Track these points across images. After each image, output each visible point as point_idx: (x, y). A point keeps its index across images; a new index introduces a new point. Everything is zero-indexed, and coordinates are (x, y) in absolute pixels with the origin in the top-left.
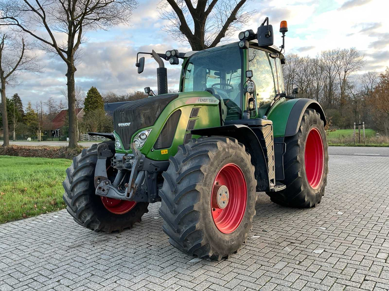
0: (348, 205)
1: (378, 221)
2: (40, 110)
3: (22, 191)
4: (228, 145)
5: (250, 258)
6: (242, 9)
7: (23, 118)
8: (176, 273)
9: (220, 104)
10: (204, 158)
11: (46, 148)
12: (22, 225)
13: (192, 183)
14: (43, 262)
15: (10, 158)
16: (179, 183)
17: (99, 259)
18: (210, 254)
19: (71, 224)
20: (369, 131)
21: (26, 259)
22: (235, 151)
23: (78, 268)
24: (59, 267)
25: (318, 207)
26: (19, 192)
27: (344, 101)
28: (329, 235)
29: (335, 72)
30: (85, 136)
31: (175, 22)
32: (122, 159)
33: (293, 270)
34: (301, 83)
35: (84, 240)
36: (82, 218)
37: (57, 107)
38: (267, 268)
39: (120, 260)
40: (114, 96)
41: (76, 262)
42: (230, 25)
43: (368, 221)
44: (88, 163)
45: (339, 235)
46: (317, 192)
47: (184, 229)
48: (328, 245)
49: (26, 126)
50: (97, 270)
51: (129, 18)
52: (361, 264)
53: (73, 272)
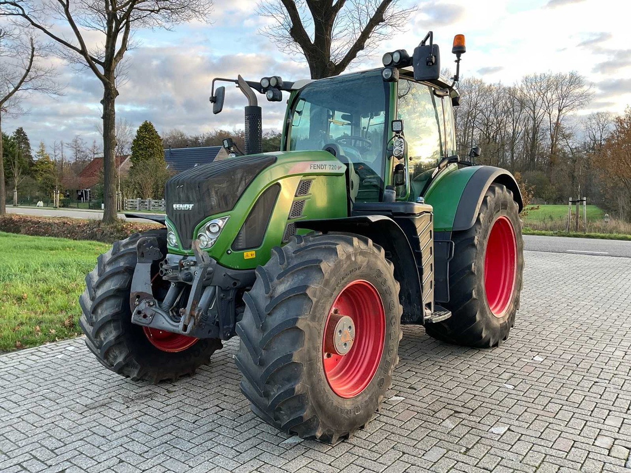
0: (553, 344)
1: (600, 377)
2: (60, 155)
3: (19, 298)
4: (356, 250)
5: (386, 438)
6: (394, 4)
7: (31, 168)
8: (261, 462)
9: (347, 172)
10: (314, 273)
11: (66, 220)
12: (14, 361)
13: (292, 315)
14: (40, 435)
15: (6, 236)
16: (269, 314)
17: (134, 432)
18: (319, 434)
19: (94, 363)
20: (593, 209)
21: (14, 427)
22: (367, 259)
23: (98, 447)
24: (66, 445)
25: (502, 347)
26: (14, 300)
27: (555, 158)
28: (518, 400)
29: (542, 111)
30: (132, 202)
31: (282, 21)
32: (178, 265)
33: (455, 464)
34: (487, 126)
35: (113, 394)
36: (111, 359)
37: (88, 151)
38: (412, 460)
39: (169, 435)
40: (181, 136)
41: (96, 435)
42: (373, 30)
43: (584, 376)
44: (121, 267)
45: (535, 399)
46: (502, 322)
47: (275, 392)
48: (515, 418)
49: (35, 182)
50: (128, 452)
51: (208, 10)
52: (568, 457)
53: (88, 455)
